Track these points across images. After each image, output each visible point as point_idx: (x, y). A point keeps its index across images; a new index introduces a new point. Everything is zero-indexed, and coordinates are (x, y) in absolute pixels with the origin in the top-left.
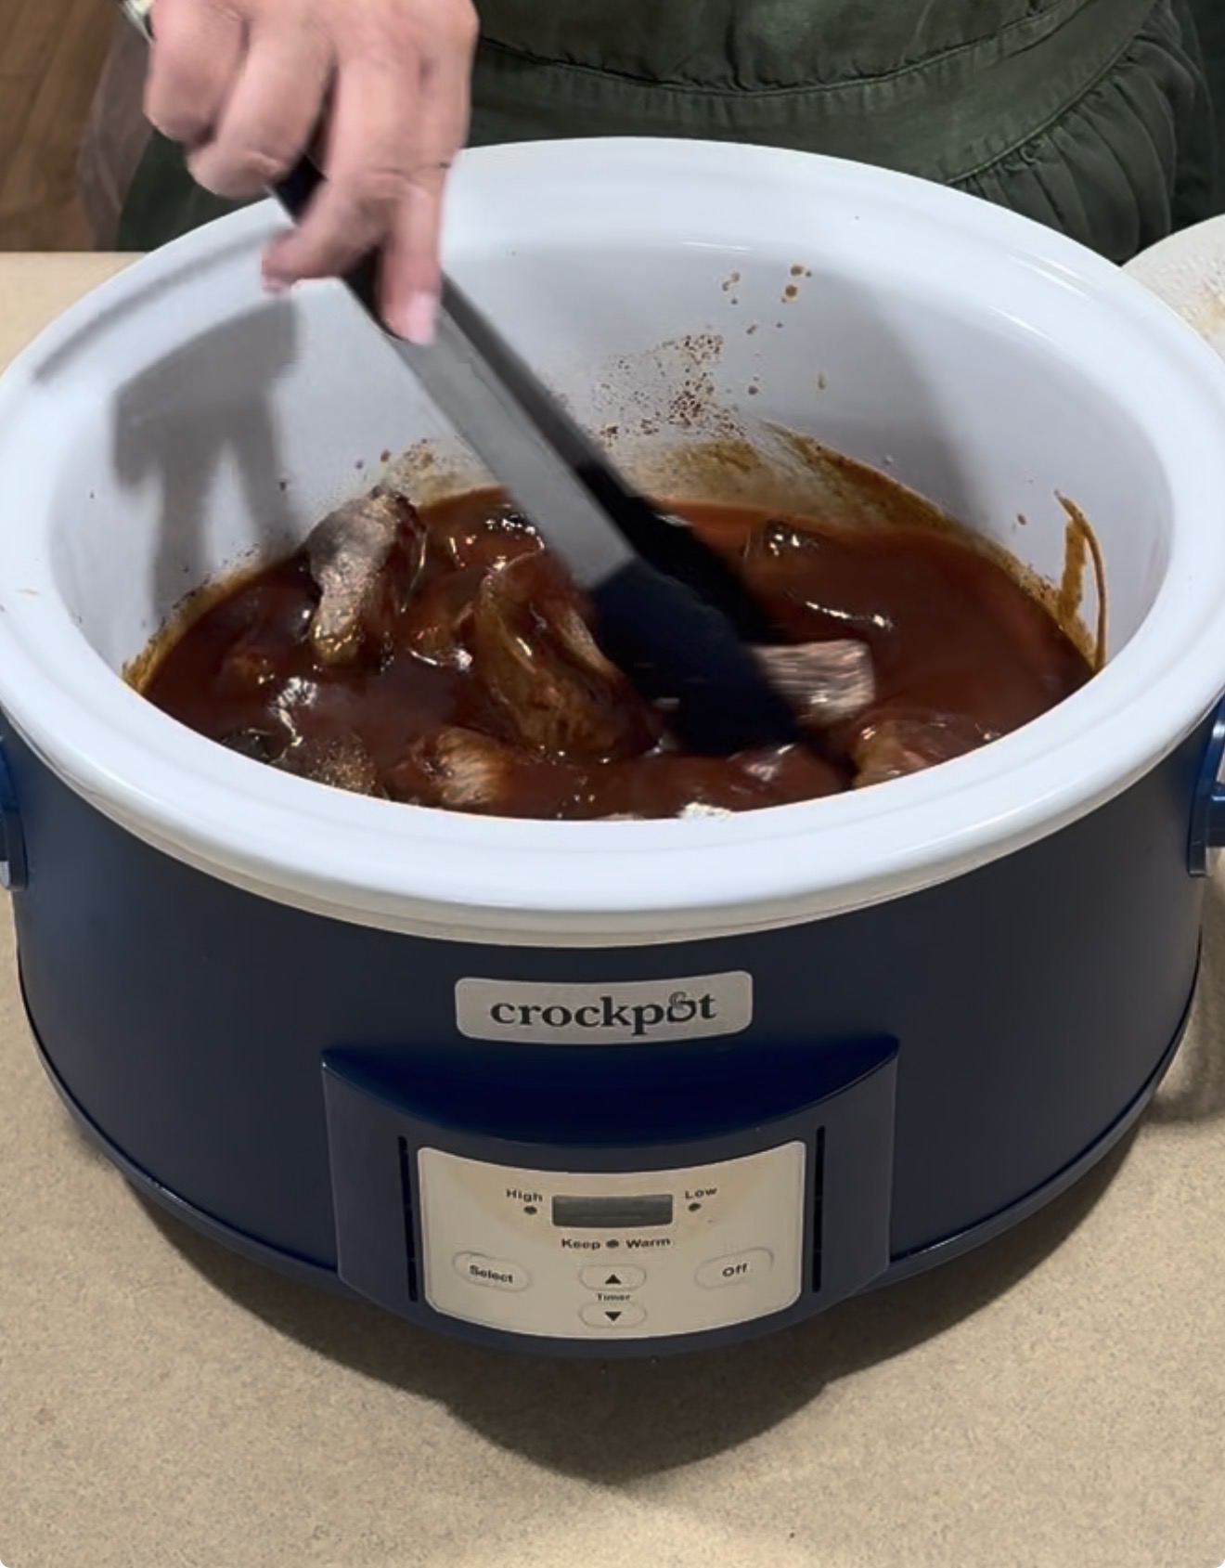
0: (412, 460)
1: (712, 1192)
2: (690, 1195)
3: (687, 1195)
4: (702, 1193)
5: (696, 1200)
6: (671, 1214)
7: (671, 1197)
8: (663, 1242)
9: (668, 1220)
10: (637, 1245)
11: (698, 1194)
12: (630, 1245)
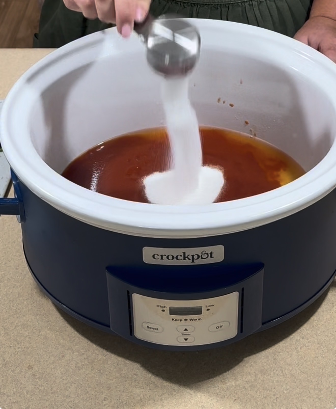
1: (213, 306)
2: (207, 306)
3: (206, 307)
4: (210, 306)
5: (208, 308)
6: (202, 311)
7: (202, 307)
8: (200, 319)
9: (201, 313)
10: (193, 320)
11: (209, 306)
12: (190, 320)
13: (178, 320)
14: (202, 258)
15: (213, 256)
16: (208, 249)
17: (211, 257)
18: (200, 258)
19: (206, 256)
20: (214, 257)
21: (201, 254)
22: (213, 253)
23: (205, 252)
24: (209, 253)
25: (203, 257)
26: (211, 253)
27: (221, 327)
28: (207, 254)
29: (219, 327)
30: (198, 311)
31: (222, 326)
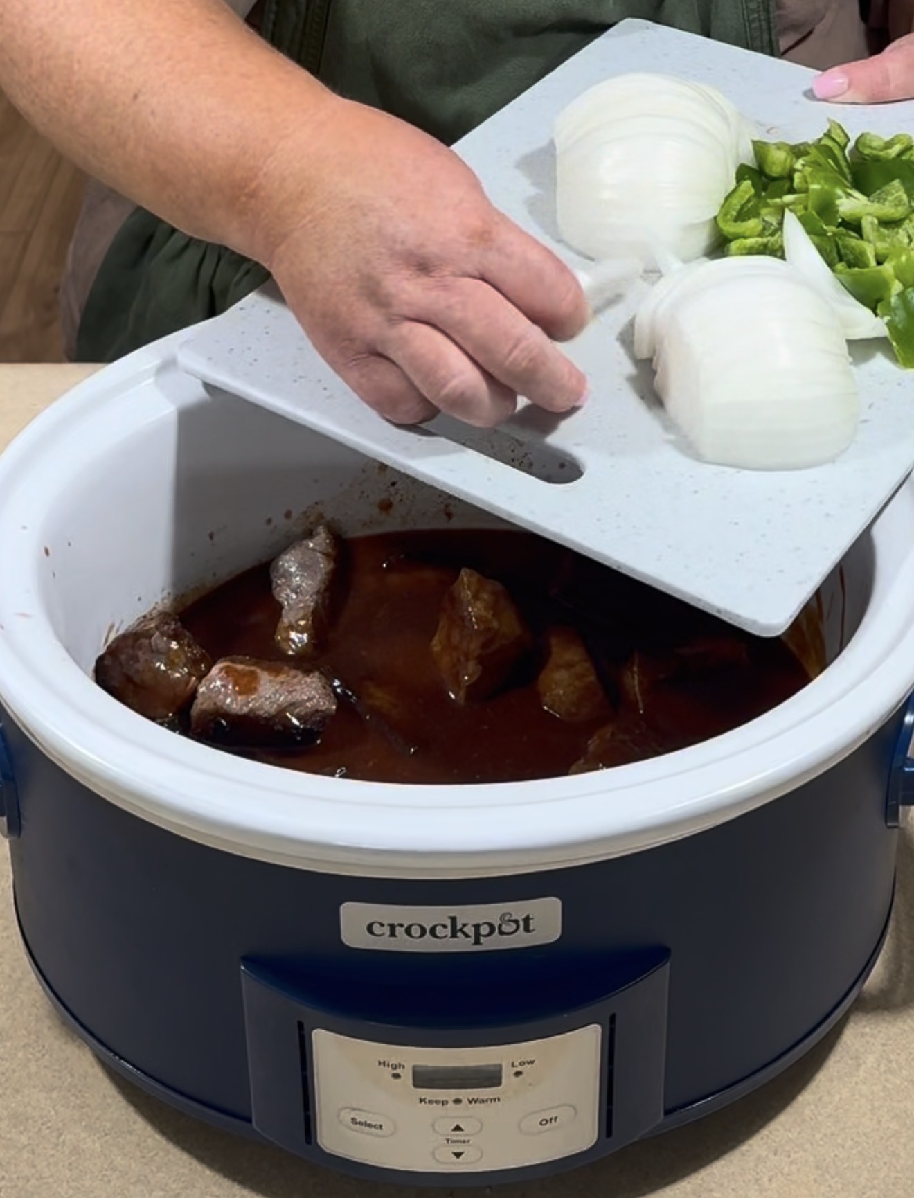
0: (308, 517)
1: (532, 1062)
2: (515, 1064)
3: (513, 1065)
4: (524, 1063)
5: (520, 1068)
6: (500, 1078)
7: (500, 1066)
8: (495, 1100)
9: (499, 1084)
10: (476, 1102)
11: (522, 1064)
12: (470, 1102)
13: (437, 1102)
14: (501, 933)
15: (531, 928)
16: (518, 909)
17: (527, 929)
18: (497, 931)
19: (514, 926)
20: (533, 930)
21: (499, 922)
22: (532, 919)
23: (511, 915)
24: (520, 917)
25: (505, 928)
26: (527, 920)
27: (553, 1121)
28: (516, 922)
29: (547, 1121)
30: (490, 1077)
31: (556, 1118)
